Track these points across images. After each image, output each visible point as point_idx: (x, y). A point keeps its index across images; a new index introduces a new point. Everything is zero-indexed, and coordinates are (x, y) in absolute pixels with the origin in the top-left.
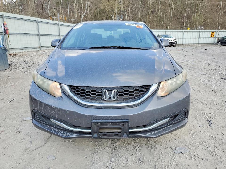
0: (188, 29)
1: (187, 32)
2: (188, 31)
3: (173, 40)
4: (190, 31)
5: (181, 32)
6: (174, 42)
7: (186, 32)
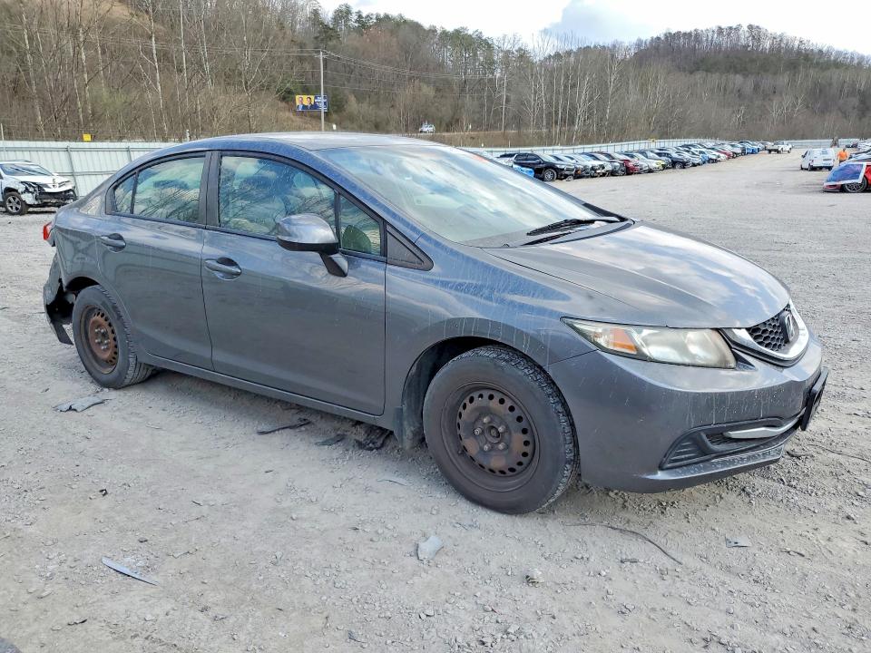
0: (87, 137)
1: (84, 150)
2: (86, 145)
3: (61, 184)
4: (93, 145)
5: (58, 150)
6: (65, 192)
7: (78, 150)
